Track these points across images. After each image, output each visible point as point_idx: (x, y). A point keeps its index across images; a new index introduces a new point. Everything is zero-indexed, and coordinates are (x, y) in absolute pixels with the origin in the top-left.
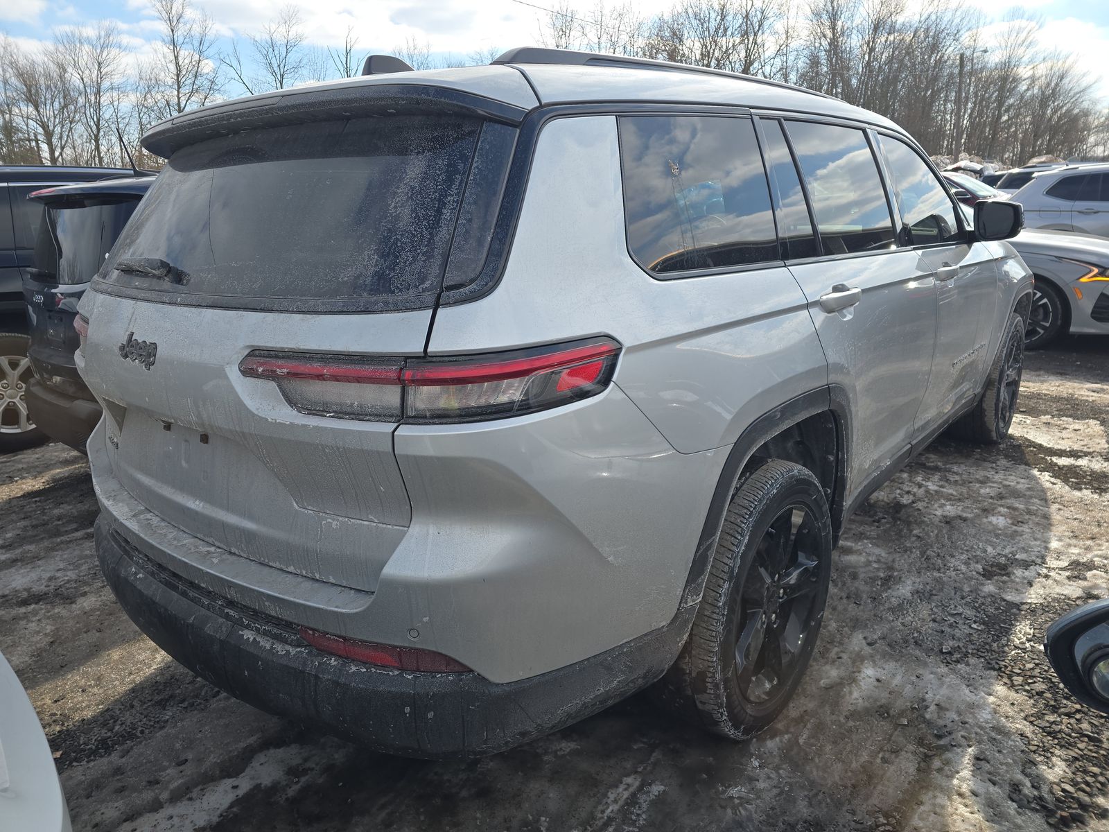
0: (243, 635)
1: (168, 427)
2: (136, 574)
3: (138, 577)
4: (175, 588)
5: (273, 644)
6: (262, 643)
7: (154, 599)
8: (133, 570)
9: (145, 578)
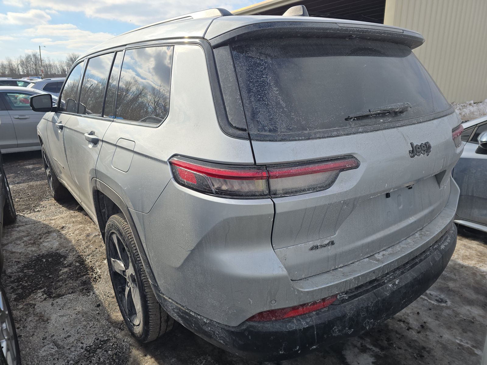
0: (442, 249)
1: (388, 195)
2: (394, 284)
3: (397, 283)
4: (416, 264)
5: (447, 241)
6: (446, 244)
7: (415, 277)
8: (390, 285)
9: (401, 279)
